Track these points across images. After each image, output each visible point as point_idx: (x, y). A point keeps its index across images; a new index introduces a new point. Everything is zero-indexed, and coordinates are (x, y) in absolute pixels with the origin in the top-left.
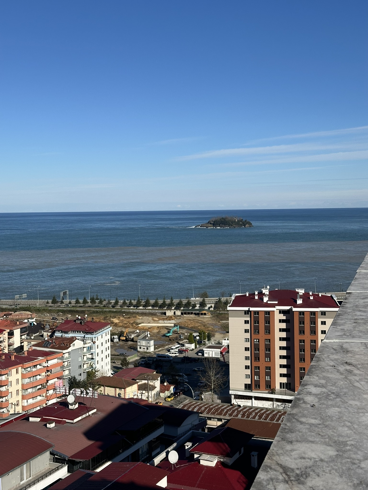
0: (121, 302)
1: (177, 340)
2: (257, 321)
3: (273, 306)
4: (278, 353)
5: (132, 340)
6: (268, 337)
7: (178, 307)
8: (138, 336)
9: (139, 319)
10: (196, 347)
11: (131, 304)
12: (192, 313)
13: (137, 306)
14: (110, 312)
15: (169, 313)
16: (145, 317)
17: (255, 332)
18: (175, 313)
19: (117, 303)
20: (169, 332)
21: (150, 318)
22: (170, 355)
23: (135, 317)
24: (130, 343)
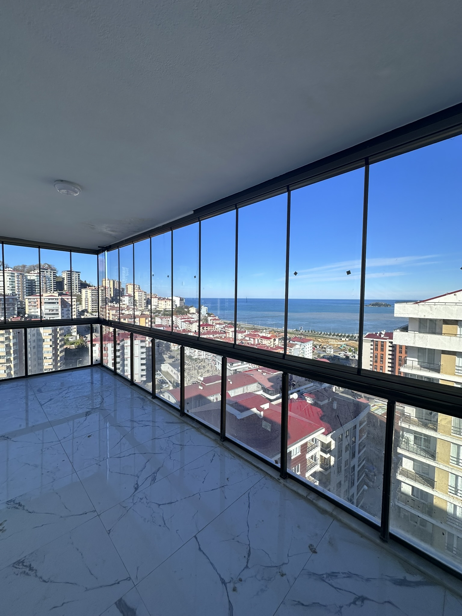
0: (323, 333)
1: (343, 350)
2: (377, 345)
3: (386, 339)
4: (387, 360)
5: (325, 348)
6: (382, 353)
7: (348, 337)
8: (327, 347)
9: (330, 340)
10: (352, 354)
11: (327, 334)
12: (353, 340)
13: (330, 335)
14: (318, 336)
15: (343, 339)
16: (332, 340)
17: (376, 350)
18: (346, 339)
19: (321, 333)
20: (341, 347)
21: (334, 340)
22: (340, 356)
23: (328, 339)
24: (324, 349)
